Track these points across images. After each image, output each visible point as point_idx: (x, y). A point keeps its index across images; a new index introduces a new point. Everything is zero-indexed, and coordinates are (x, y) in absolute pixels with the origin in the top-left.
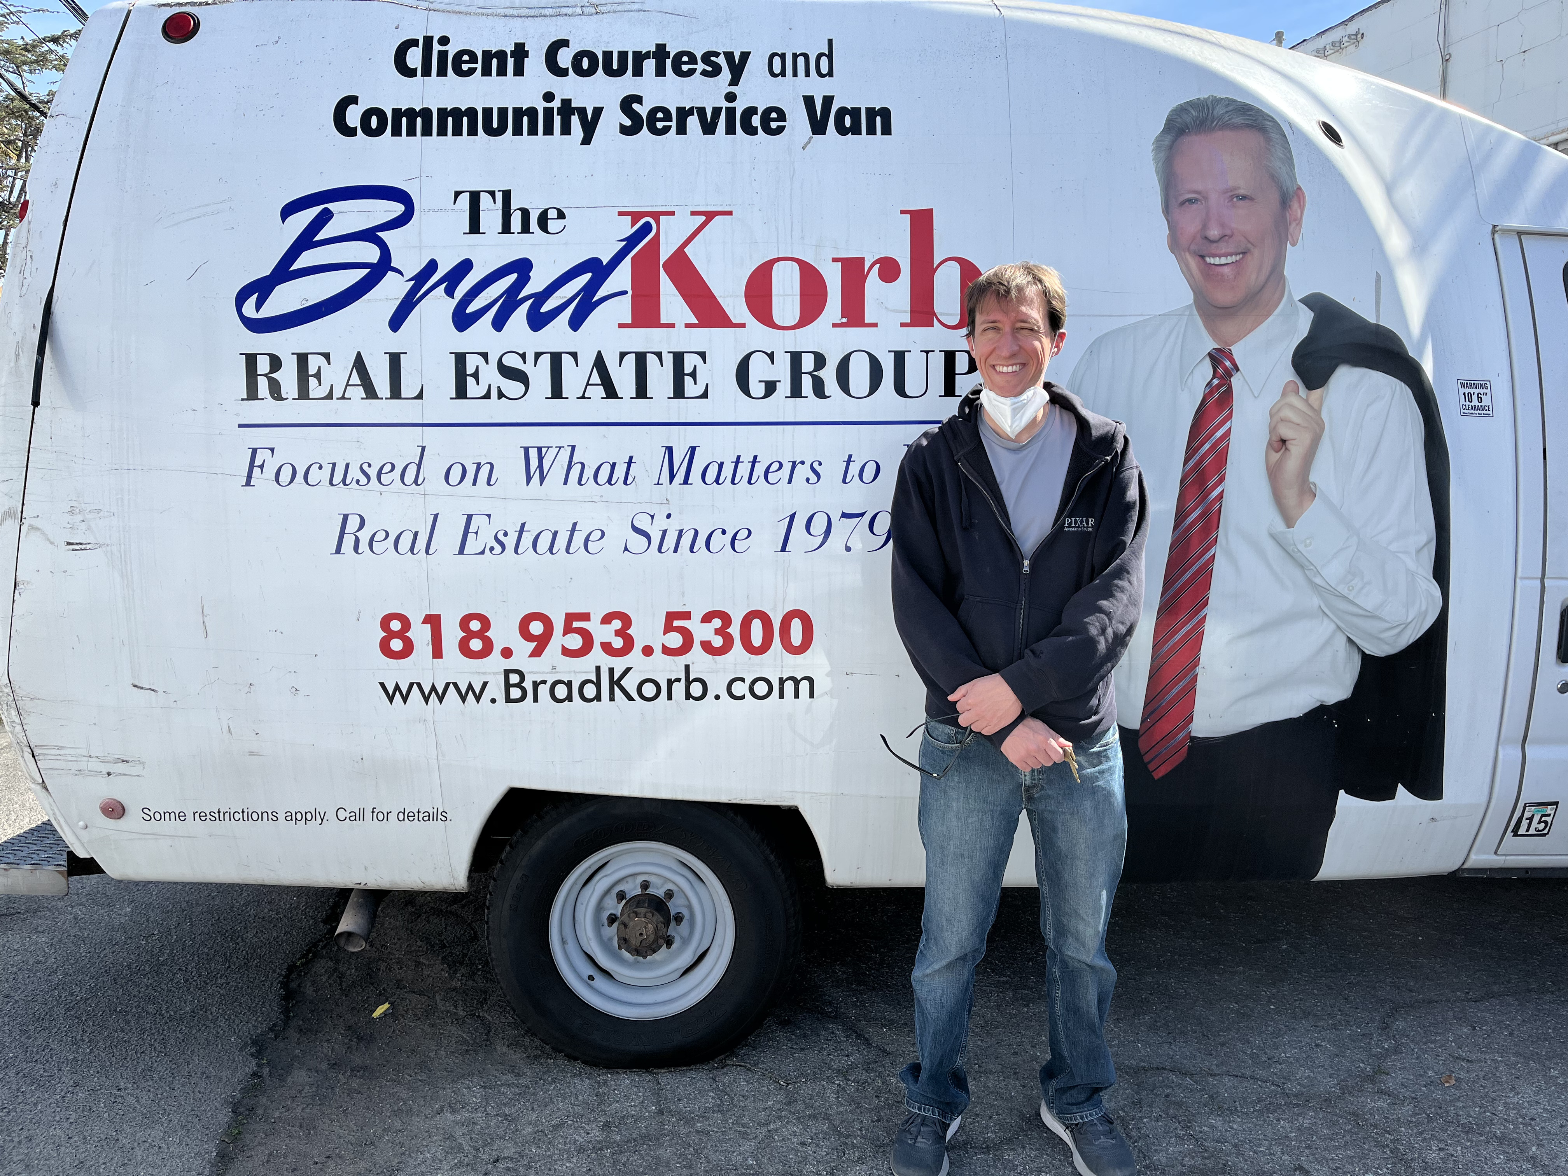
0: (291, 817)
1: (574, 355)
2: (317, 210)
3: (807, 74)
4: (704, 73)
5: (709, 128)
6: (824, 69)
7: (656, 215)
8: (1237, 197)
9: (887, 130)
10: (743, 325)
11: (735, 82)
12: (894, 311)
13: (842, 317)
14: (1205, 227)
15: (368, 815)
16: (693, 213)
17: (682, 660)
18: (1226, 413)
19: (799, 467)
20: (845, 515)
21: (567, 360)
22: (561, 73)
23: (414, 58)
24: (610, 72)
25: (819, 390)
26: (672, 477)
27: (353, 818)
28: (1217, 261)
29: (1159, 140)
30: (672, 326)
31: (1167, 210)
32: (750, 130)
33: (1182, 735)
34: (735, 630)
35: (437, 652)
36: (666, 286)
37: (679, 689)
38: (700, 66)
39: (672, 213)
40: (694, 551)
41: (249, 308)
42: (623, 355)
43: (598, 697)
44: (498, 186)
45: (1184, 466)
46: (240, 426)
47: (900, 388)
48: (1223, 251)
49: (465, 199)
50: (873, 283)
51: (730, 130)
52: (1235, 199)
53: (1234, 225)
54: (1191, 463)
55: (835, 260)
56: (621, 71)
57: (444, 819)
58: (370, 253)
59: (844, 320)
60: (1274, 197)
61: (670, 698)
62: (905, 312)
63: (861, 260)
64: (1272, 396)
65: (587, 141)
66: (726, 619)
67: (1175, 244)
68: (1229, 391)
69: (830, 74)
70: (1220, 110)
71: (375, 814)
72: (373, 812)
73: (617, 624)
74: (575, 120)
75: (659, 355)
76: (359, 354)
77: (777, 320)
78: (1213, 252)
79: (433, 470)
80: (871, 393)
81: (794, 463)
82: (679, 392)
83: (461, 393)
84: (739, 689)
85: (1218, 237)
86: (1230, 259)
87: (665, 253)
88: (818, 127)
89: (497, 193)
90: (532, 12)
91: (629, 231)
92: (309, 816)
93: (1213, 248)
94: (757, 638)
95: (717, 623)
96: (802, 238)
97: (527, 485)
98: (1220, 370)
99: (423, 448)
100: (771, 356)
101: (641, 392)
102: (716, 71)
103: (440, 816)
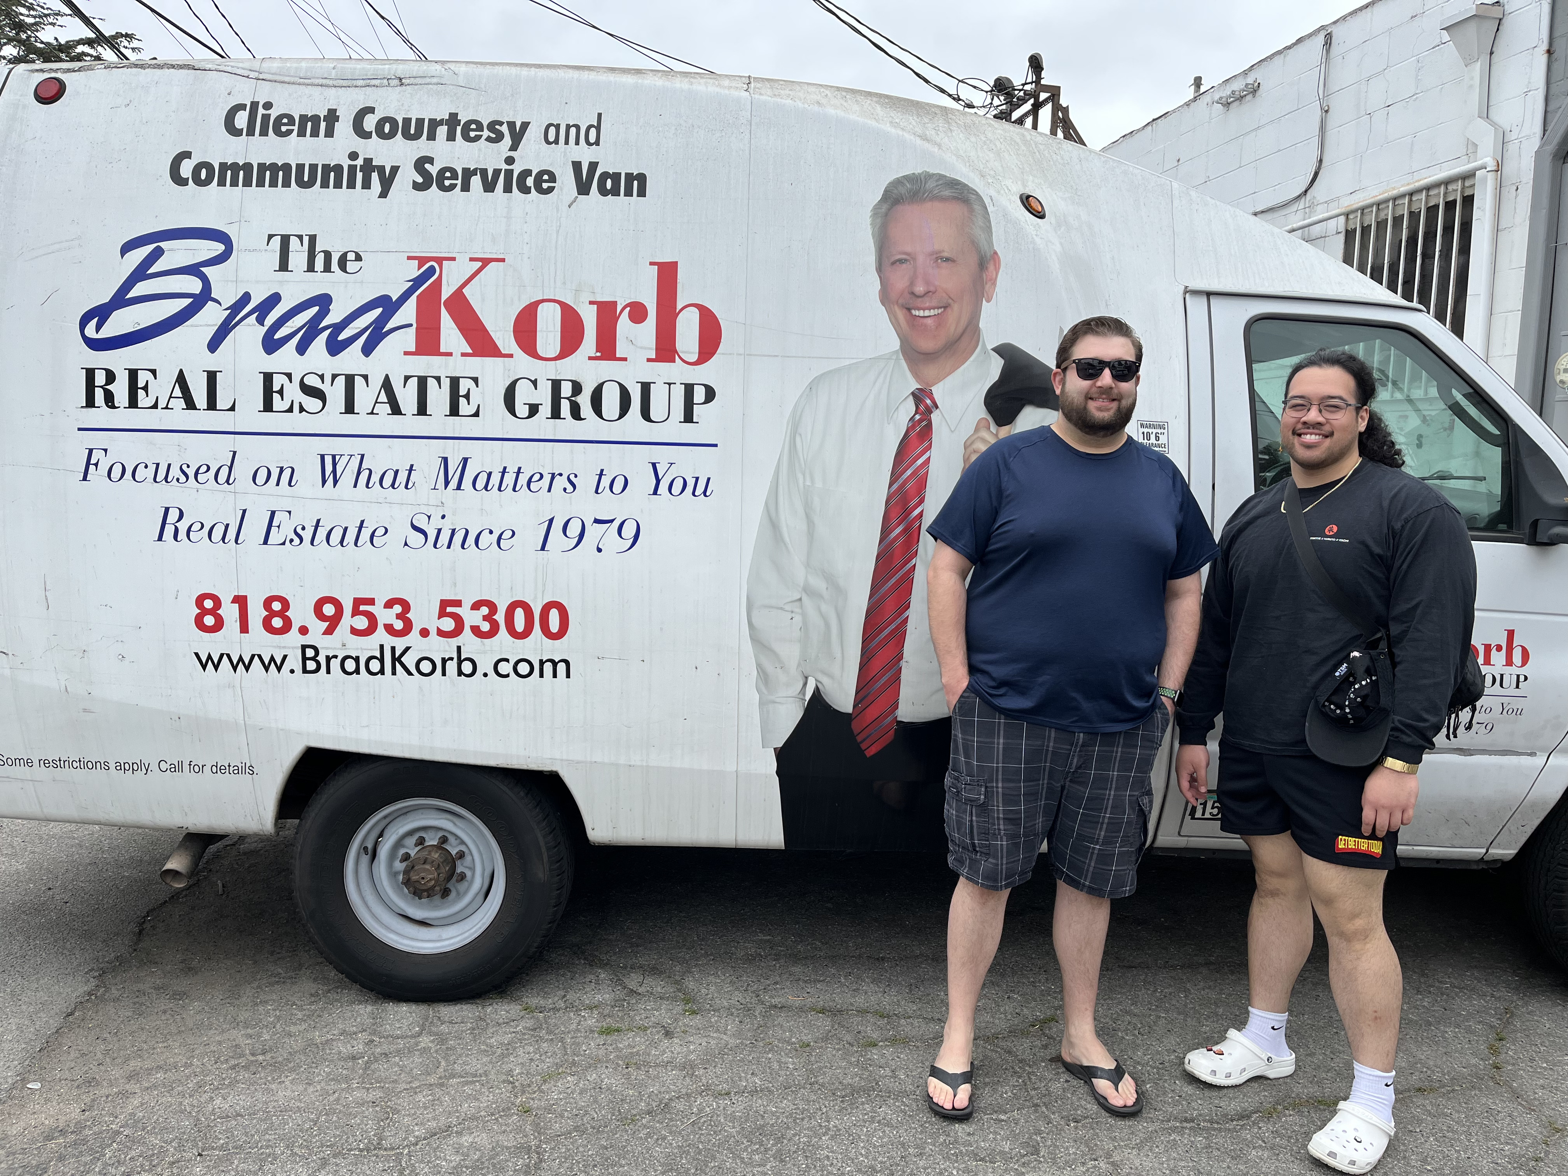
0: (120, 767)
1: (366, 377)
2: (151, 247)
3: (577, 143)
4: (489, 139)
5: (489, 187)
6: (592, 139)
7: (440, 260)
8: (941, 259)
9: (642, 193)
10: (511, 356)
11: (514, 148)
12: (641, 348)
13: (597, 352)
14: (912, 284)
15: (186, 767)
16: (472, 259)
17: (454, 642)
18: (926, 444)
19: (558, 478)
20: (597, 521)
21: (359, 382)
22: (366, 135)
23: (241, 120)
24: (407, 136)
25: (576, 413)
26: (447, 483)
27: (173, 770)
28: (921, 313)
29: (876, 208)
30: (450, 354)
31: (880, 269)
32: (525, 190)
33: (889, 719)
34: (500, 617)
35: (244, 629)
36: (446, 320)
37: (452, 666)
38: (486, 133)
39: (453, 259)
40: (465, 547)
41: (90, 331)
42: (407, 378)
43: (382, 671)
44: (305, 232)
45: (889, 488)
46: (79, 429)
47: (646, 414)
48: (927, 305)
49: (276, 242)
50: (624, 324)
51: (508, 189)
52: (939, 261)
53: (937, 283)
54: (895, 486)
55: (591, 303)
56: (417, 136)
57: (251, 772)
58: (194, 285)
59: (598, 354)
60: (972, 260)
61: (444, 674)
62: (651, 349)
63: (615, 303)
64: (967, 430)
65: (384, 194)
66: (492, 607)
67: (885, 297)
68: (929, 426)
69: (597, 143)
70: (931, 184)
71: (192, 767)
72: (190, 765)
73: (398, 609)
74: (375, 176)
75: (438, 379)
76: (181, 371)
77: (540, 351)
78: (919, 305)
79: (243, 472)
80: (620, 418)
81: (553, 474)
82: (454, 411)
83: (268, 407)
84: (504, 668)
85: (923, 293)
86: (932, 312)
87: (446, 293)
88: (583, 188)
89: (304, 236)
90: (345, 83)
91: (416, 273)
92: (135, 767)
93: (919, 302)
94: (520, 624)
95: (485, 610)
96: (564, 283)
97: (323, 487)
98: (922, 407)
99: (235, 453)
100: (535, 383)
101: (422, 410)
102: (500, 137)
103: (248, 770)
